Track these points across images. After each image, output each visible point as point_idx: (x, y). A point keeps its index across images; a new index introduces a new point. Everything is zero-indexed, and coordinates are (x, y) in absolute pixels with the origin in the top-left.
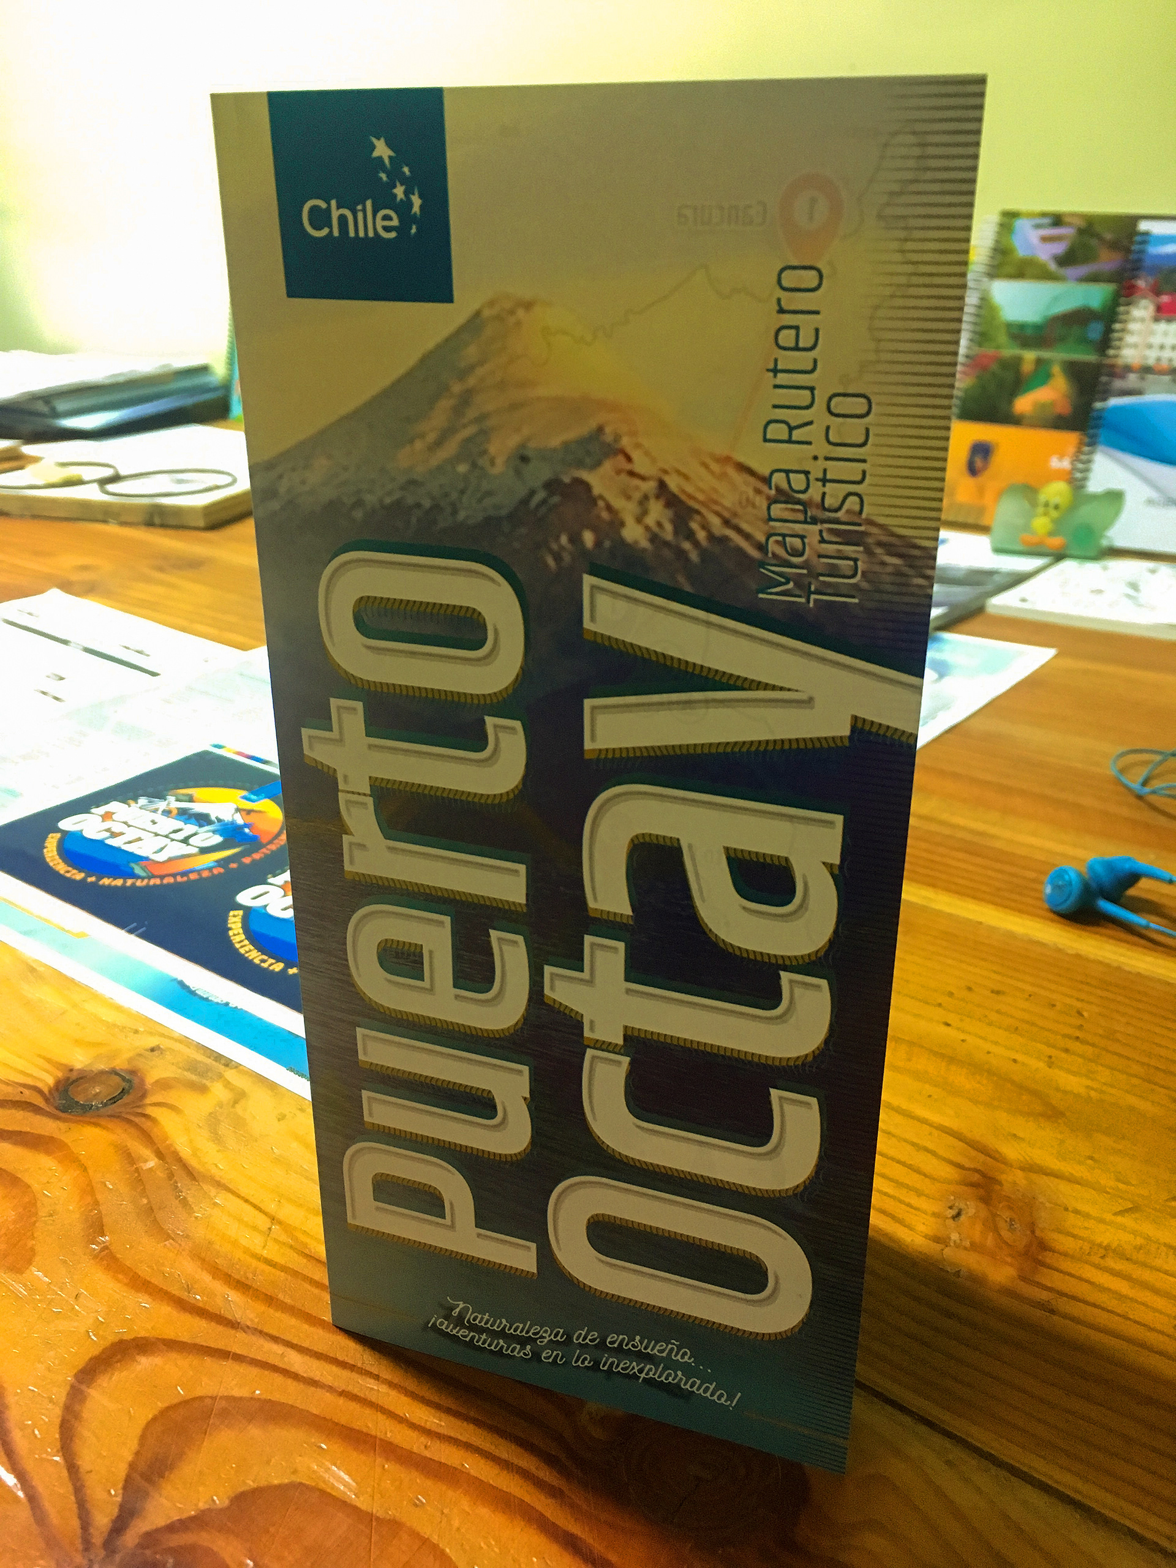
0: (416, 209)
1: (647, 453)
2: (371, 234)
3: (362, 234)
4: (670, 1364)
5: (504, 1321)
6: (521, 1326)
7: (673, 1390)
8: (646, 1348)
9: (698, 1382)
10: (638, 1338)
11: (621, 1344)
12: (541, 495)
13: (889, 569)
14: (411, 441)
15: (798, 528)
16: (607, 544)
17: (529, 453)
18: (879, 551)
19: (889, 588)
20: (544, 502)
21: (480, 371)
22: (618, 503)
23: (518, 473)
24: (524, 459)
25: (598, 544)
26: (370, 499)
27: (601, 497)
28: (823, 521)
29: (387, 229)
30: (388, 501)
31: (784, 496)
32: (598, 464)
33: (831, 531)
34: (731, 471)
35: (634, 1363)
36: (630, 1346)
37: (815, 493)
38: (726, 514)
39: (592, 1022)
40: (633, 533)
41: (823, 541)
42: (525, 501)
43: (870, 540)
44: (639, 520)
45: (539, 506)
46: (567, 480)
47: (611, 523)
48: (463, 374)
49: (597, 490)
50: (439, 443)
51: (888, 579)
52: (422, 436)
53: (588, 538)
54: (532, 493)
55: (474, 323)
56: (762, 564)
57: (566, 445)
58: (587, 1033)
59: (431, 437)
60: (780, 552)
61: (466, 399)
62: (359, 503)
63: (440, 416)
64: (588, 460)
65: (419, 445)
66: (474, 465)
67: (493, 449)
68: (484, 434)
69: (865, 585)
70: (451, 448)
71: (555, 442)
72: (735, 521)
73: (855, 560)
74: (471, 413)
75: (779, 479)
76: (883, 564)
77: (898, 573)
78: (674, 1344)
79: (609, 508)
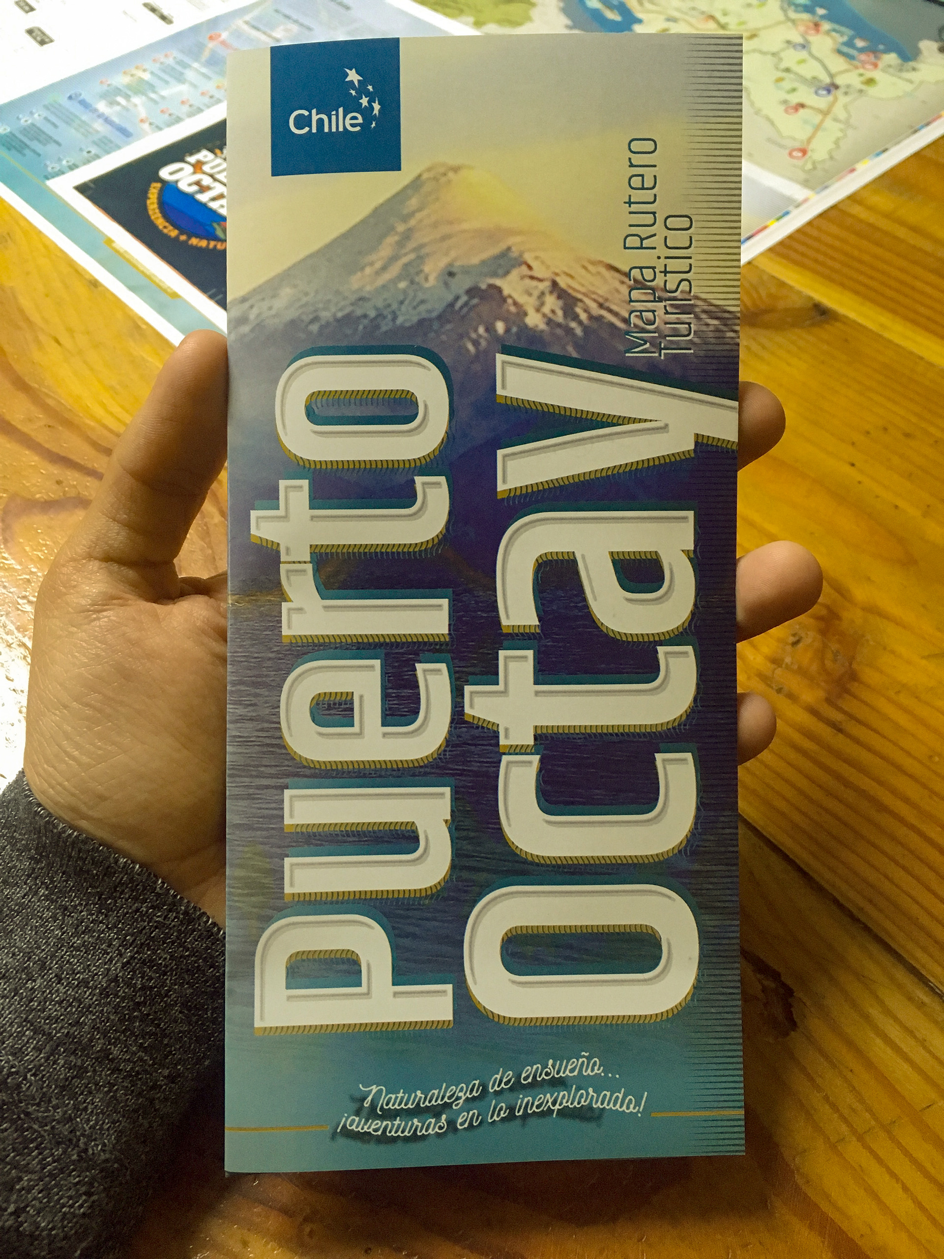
0: (376, 111)
1: (543, 262)
2: (341, 129)
3: (334, 129)
4: (582, 1082)
5: (419, 1093)
6: (436, 1092)
7: (586, 1115)
8: (558, 1073)
9: (608, 1094)
10: (551, 1062)
11: (535, 1077)
12: (464, 298)
13: (711, 328)
14: (362, 269)
15: (650, 305)
16: (514, 329)
17: (454, 270)
18: (703, 316)
19: (713, 341)
20: (466, 304)
21: (418, 216)
22: (521, 299)
23: (446, 284)
24: (451, 274)
25: (507, 330)
26: (326, 315)
27: (510, 296)
28: (666, 300)
29: (352, 125)
30: (340, 315)
31: (640, 285)
32: (507, 273)
33: (672, 305)
34: (603, 271)
35: (548, 1095)
36: (543, 1076)
37: (659, 281)
38: (601, 300)
39: (507, 730)
40: (534, 320)
41: (667, 313)
42: (451, 305)
43: (697, 310)
44: (538, 310)
45: (461, 308)
46: (483, 286)
47: (518, 314)
48: (405, 219)
49: (506, 292)
50: (384, 268)
51: (711, 335)
52: (372, 264)
53: (500, 327)
54: (457, 298)
55: (416, 184)
56: (627, 333)
57: (483, 263)
58: (503, 741)
59: (378, 265)
60: (640, 323)
61: (407, 236)
62: (316, 319)
63: (386, 250)
64: (500, 271)
65: (368, 270)
66: (412, 282)
67: (427, 269)
68: (421, 259)
69: (696, 340)
70: (395, 270)
71: (475, 260)
72: (607, 304)
73: (689, 324)
74: (411, 245)
75: (636, 273)
76: (707, 325)
77: (718, 330)
78: (584, 1056)
79: (515, 303)
